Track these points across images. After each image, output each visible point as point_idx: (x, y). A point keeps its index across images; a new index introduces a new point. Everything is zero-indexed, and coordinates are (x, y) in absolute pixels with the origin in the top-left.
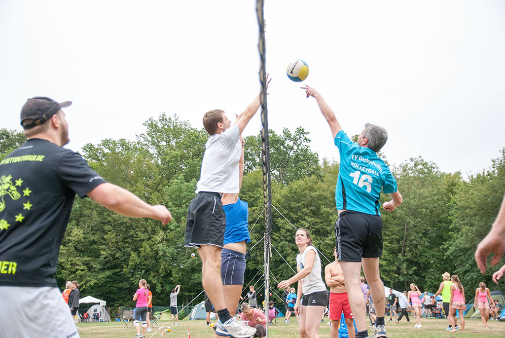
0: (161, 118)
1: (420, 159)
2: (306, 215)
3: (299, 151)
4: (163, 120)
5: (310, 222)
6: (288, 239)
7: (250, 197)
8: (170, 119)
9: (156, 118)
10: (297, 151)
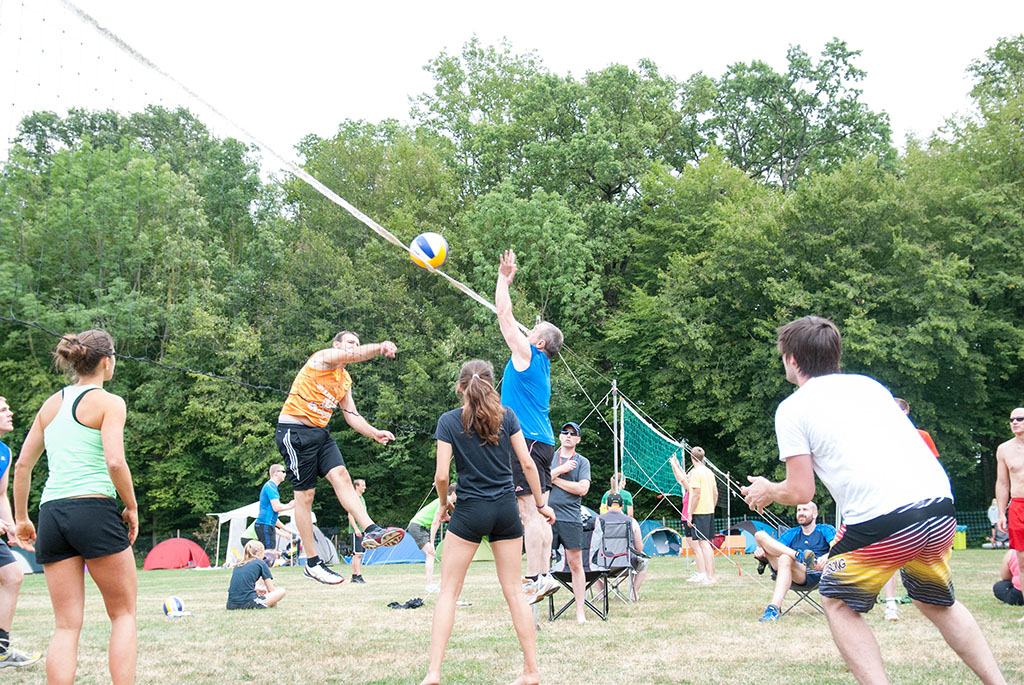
0: (469, 49)
2: (850, 265)
4: (473, 52)
7: (694, 228)
8: (491, 50)
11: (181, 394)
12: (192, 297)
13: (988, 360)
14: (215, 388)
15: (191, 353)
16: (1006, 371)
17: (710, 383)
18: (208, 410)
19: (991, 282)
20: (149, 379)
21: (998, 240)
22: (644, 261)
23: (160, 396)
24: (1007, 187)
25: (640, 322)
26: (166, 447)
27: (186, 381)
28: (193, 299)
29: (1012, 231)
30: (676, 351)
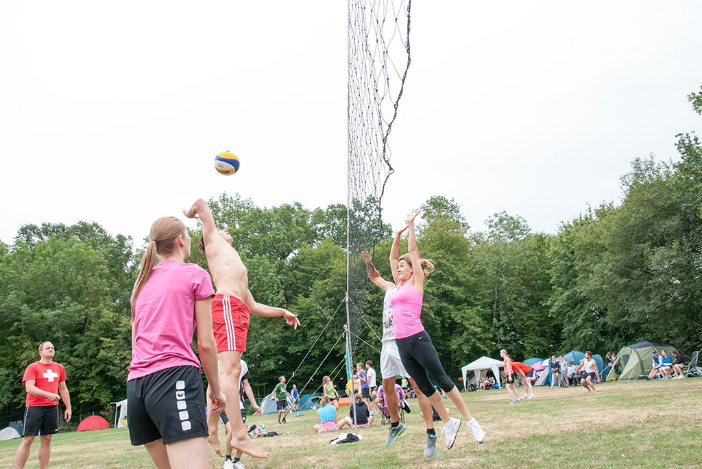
0: (222, 198)
1: (505, 214)
3: (371, 223)
4: (224, 200)
6: (368, 312)
7: (321, 270)
8: (231, 198)
9: (216, 199)
10: (369, 223)
11: (96, 348)
12: (101, 304)
13: (441, 319)
14: (112, 345)
15: (101, 330)
16: (447, 323)
17: (333, 333)
18: (110, 355)
19: (439, 288)
20: (80, 342)
21: (441, 272)
22: (301, 283)
23: (86, 350)
24: (442, 251)
25: (301, 309)
26: (88, 373)
27: (98, 342)
28: (102, 305)
29: (445, 268)
30: (318, 321)
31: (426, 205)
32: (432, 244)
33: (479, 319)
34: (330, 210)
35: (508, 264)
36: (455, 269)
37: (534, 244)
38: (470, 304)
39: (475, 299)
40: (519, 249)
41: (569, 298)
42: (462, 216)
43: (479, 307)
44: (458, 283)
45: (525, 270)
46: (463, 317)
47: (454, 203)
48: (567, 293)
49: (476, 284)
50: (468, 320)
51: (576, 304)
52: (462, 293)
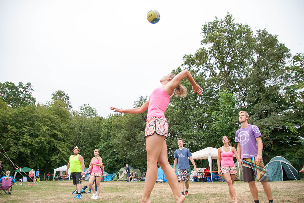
1: (88, 105)
5: (28, 129)
10: (25, 95)
31: (55, 93)
32: (53, 111)
33: (67, 148)
34: (6, 84)
35: (85, 127)
36: (61, 124)
37: (97, 120)
38: (64, 141)
39: (67, 139)
40: (91, 121)
41: (106, 145)
42: (70, 102)
43: (68, 143)
44: (61, 131)
45: (91, 130)
46: (60, 146)
47: (68, 96)
48: (106, 143)
49: (69, 133)
50: (62, 148)
51: (109, 148)
52: (62, 136)
